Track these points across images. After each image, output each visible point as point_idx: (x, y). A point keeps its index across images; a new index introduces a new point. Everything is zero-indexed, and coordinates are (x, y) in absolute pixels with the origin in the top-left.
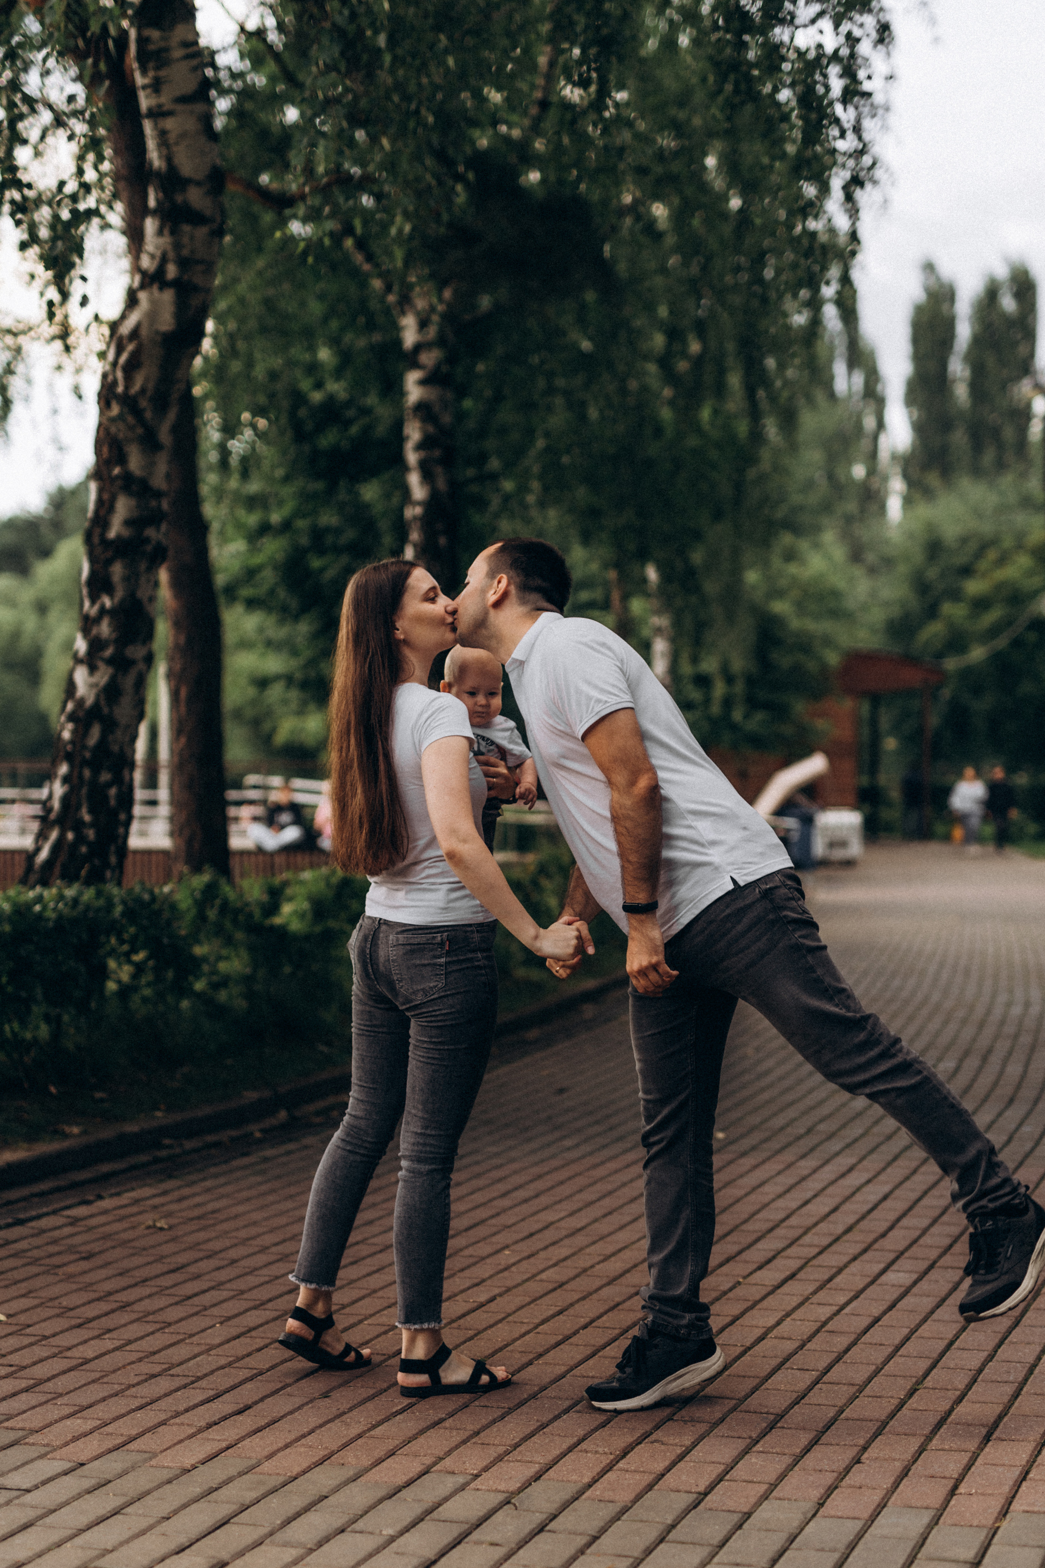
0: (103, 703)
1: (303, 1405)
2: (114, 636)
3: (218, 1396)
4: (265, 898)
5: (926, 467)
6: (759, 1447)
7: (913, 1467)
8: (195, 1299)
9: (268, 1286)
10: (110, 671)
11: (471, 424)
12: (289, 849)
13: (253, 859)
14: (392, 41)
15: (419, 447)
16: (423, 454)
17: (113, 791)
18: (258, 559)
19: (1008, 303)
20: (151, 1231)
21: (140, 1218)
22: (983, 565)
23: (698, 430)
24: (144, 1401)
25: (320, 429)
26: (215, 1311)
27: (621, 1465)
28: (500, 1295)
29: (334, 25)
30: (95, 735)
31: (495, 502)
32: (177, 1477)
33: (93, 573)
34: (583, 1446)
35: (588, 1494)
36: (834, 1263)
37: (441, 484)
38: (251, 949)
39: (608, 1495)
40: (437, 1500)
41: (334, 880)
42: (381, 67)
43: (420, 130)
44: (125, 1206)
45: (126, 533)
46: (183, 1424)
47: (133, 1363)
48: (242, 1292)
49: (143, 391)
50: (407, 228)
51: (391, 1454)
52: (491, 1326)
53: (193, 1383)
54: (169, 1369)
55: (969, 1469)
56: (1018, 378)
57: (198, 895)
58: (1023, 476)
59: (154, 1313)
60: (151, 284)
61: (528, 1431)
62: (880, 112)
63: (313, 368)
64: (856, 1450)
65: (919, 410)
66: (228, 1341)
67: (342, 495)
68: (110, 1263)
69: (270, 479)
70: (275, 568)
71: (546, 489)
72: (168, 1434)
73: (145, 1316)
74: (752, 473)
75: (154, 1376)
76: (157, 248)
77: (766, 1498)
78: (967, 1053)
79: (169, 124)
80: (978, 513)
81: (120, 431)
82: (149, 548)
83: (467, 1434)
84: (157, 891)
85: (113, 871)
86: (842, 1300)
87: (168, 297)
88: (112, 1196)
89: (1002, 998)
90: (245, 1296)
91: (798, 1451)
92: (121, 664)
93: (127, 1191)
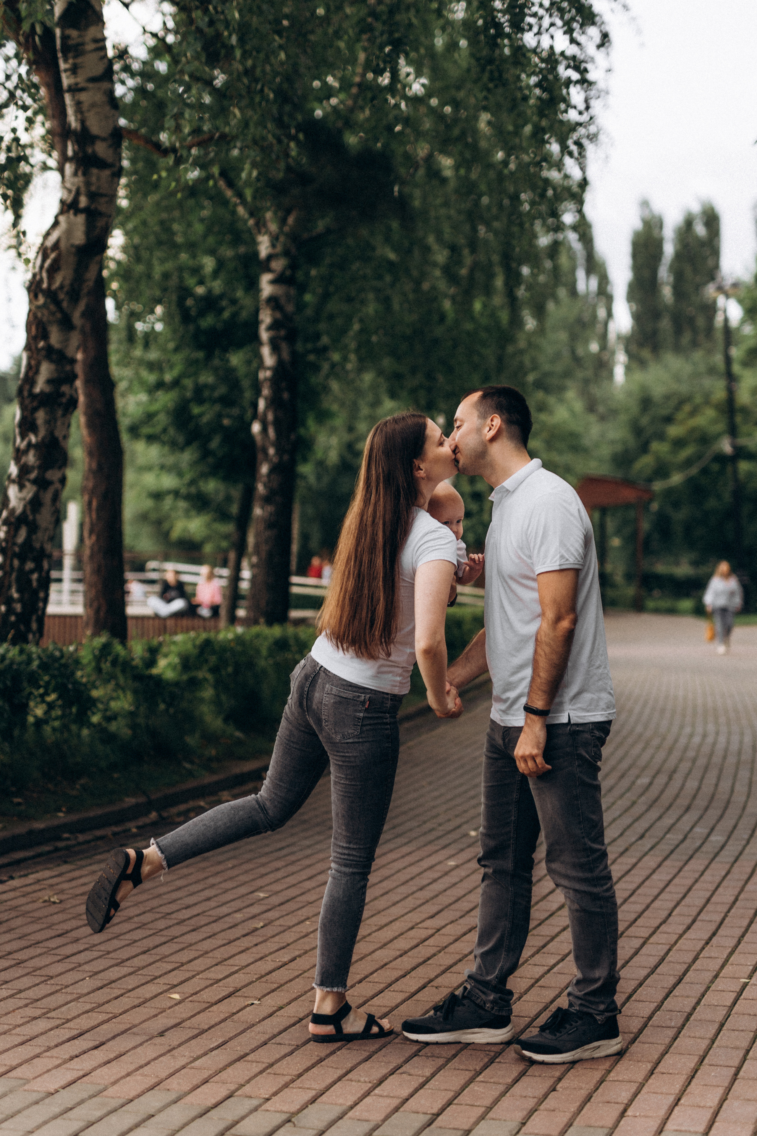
0: (29, 512)
1: (144, 1042)
2: (38, 463)
3: (81, 1035)
4: (147, 655)
5: (641, 345)
6: (480, 1078)
7: (595, 1095)
8: (73, 958)
9: (129, 948)
10: (34, 488)
11: (309, 312)
12: (177, 615)
13: (151, 622)
14: (242, 40)
15: (269, 328)
16: (272, 333)
17: (35, 576)
18: (155, 407)
19: (700, 230)
20: (45, 904)
21: (39, 894)
22: (680, 416)
23: (472, 318)
24: (25, 1038)
25: (202, 314)
26: (86, 967)
27: (376, 1091)
28: (300, 956)
29: (197, 28)
30: (22, 536)
31: (326, 367)
32: (43, 1099)
33: (23, 419)
34: (350, 1076)
35: (350, 1114)
36: (548, 933)
37: (286, 355)
38: (135, 692)
39: (365, 1115)
40: (236, 1118)
41: (198, 642)
42: (234, 59)
43: (264, 104)
44: (30, 885)
45: (47, 389)
46: (52, 1057)
47: (20, 1008)
48: (109, 953)
49: (61, 287)
50: (255, 173)
51: (206, 1081)
52: (291, 981)
53: (63, 1024)
54: (47, 1013)
55: (636, 1096)
56: (706, 283)
57: (97, 653)
58: (710, 352)
59: (40, 969)
60: (68, 211)
61: (309, 1064)
62: (602, 94)
63: (196, 271)
64: (552, 1080)
65: (637, 305)
66: (93, 991)
67: (216, 362)
68: (13, 929)
69: (164, 350)
70: (168, 413)
71: (361, 360)
72: (41, 1064)
73: (34, 971)
74: (510, 349)
75: (35, 1018)
76: (73, 184)
77: (483, 1119)
78: (658, 772)
79: (83, 97)
80: (677, 378)
81: (44, 315)
82: (64, 400)
83: (264, 1066)
84: (65, 649)
85: (34, 634)
86: (552, 961)
87: (81, 219)
88: (21, 876)
89: (688, 730)
90: (110, 956)
91: (510, 1080)
92: (42, 484)
93: (32, 873)
